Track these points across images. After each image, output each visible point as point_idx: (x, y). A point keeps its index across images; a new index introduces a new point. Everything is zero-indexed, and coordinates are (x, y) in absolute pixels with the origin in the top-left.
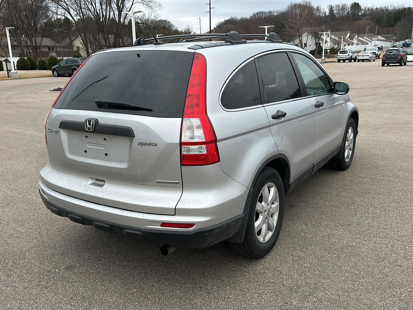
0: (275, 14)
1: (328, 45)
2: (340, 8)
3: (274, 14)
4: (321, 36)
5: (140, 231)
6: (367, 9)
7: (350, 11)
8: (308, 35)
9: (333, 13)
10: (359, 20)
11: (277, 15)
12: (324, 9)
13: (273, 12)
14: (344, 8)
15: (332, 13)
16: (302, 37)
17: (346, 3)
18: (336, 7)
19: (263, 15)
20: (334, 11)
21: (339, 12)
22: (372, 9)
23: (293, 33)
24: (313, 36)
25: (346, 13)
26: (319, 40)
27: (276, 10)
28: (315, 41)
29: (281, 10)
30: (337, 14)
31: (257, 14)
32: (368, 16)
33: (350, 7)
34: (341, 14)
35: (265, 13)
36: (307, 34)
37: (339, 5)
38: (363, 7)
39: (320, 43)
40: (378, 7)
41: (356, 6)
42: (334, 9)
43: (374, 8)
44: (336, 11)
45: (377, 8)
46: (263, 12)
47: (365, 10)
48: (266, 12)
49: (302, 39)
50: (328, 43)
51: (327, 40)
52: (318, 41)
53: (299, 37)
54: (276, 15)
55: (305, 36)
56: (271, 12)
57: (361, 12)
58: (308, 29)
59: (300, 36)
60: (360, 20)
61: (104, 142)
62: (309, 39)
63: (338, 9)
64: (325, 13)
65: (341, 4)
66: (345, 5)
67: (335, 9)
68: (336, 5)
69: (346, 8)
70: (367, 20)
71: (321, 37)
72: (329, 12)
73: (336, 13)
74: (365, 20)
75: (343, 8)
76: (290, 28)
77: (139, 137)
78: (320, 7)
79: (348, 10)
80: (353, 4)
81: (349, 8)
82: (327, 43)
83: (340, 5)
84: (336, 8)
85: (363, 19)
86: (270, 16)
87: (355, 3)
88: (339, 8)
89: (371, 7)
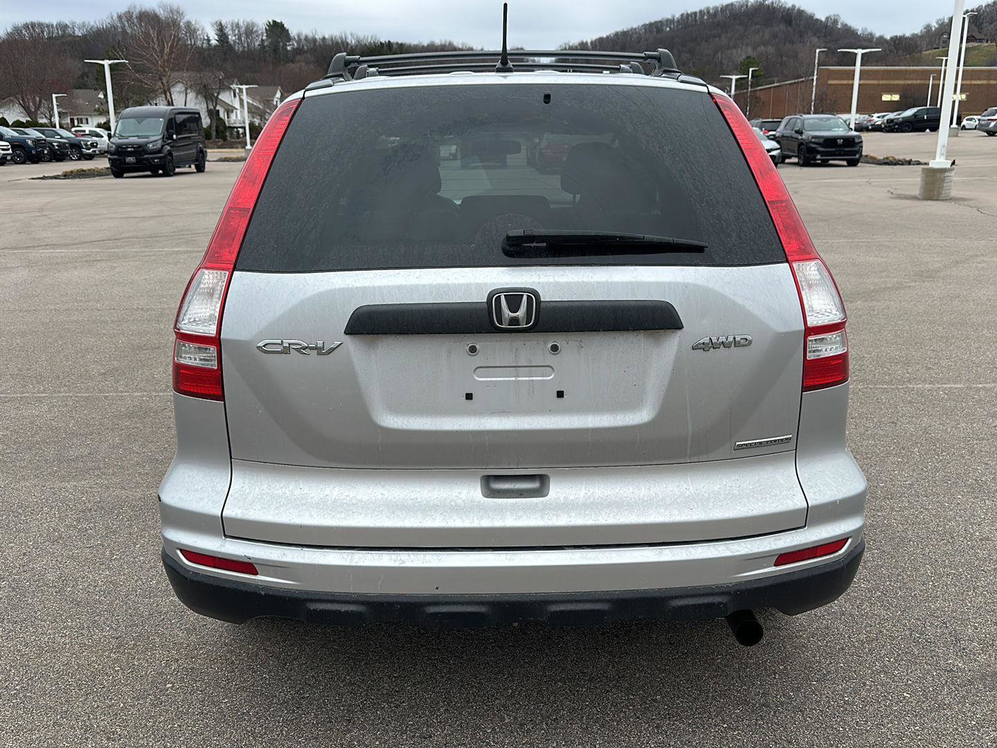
0: (78, 33)
1: (236, 117)
2: (243, 30)
3: (74, 33)
4: (218, 94)
5: (722, 594)
6: (303, 37)
7: (267, 40)
8: (186, 89)
9: (228, 42)
10: (289, 62)
11: (85, 36)
12: (203, 29)
13: (71, 26)
14: (252, 32)
15: (225, 40)
16: (171, 96)
17: (254, 21)
18: (232, 27)
19: (43, 32)
20: (230, 37)
21: (240, 38)
22: (315, 40)
23: (146, 84)
24: (201, 93)
25: (257, 44)
26: (216, 105)
27: (79, 21)
28: (206, 106)
29: (92, 23)
30: (237, 45)
31: (26, 26)
32: (308, 55)
33: (264, 31)
34: (246, 45)
35: (48, 26)
36: (184, 89)
37: (238, 24)
38: (293, 32)
39: (218, 111)
40: (327, 37)
41: (277, 29)
42: (228, 31)
43: (317, 37)
44: (234, 38)
45: (324, 38)
46: (42, 24)
47: (300, 39)
48: (52, 25)
49: (171, 98)
50: (236, 113)
51: (234, 105)
52: (215, 108)
53: (165, 93)
54: (80, 35)
55: (180, 92)
56: (66, 26)
57: (291, 43)
58: (185, 75)
59: (166, 91)
60: (293, 62)
61: (551, 359)
62: (191, 99)
63: (236, 32)
64: (209, 40)
65: (243, 22)
66: (253, 25)
67: (230, 32)
68: (233, 24)
69: (256, 31)
70: (307, 63)
71: (220, 97)
72: (216, 37)
73: (234, 41)
74: (303, 64)
75: (250, 31)
76: (138, 71)
77: (695, 326)
78: (193, 23)
79: (261, 37)
80: (272, 23)
81: (262, 33)
82: (234, 113)
83: (242, 24)
84: (233, 30)
85: (297, 60)
86: (63, 36)
87: (274, 22)
88: (239, 31)
89: (310, 35)
